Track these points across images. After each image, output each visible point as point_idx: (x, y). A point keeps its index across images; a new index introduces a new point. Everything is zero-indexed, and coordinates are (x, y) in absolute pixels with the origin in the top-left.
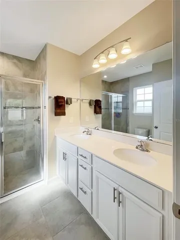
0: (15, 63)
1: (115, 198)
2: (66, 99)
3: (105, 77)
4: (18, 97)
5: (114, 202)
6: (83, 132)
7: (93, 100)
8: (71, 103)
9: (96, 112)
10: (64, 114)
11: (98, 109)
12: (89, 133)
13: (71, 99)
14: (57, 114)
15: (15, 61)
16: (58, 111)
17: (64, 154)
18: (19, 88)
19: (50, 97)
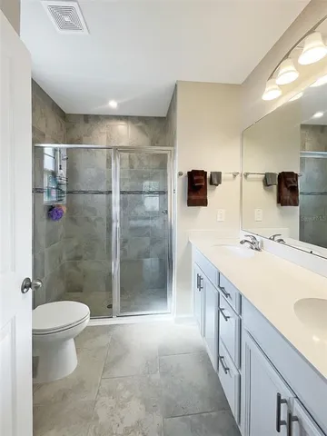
0: (140, 128)
1: (279, 423)
2: (208, 175)
3: (319, 115)
4: (144, 176)
5: (279, 431)
6: (242, 243)
7: (272, 175)
8: (219, 182)
9: (281, 201)
10: (204, 203)
11: (287, 195)
12: (255, 246)
13: (218, 175)
14: (191, 203)
15: (140, 124)
16: (193, 197)
17: (199, 278)
18: (146, 163)
19: (180, 174)
